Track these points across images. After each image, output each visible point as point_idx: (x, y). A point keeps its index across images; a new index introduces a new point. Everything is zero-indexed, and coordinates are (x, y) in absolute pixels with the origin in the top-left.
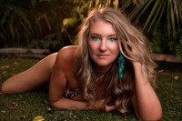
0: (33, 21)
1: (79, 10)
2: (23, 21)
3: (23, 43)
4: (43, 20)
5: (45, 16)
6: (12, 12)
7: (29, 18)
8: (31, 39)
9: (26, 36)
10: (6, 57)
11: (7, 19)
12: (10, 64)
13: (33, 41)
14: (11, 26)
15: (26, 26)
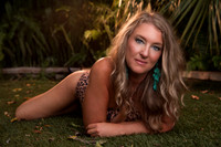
0: (47, 34)
1: (103, 19)
2: (35, 34)
3: (35, 61)
4: (60, 32)
5: (62, 27)
6: (22, 24)
7: (42, 31)
8: (45, 57)
9: (40, 53)
10: (16, 78)
11: (17, 32)
12: (22, 86)
13: (48, 59)
14: (21, 41)
15: (40, 40)
